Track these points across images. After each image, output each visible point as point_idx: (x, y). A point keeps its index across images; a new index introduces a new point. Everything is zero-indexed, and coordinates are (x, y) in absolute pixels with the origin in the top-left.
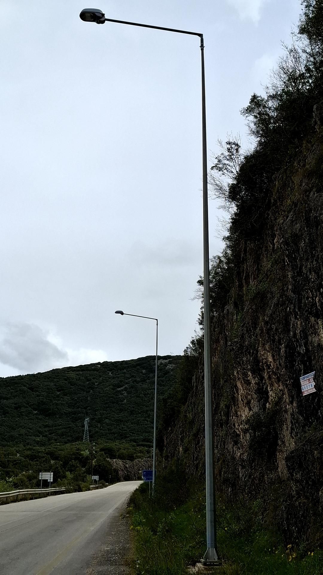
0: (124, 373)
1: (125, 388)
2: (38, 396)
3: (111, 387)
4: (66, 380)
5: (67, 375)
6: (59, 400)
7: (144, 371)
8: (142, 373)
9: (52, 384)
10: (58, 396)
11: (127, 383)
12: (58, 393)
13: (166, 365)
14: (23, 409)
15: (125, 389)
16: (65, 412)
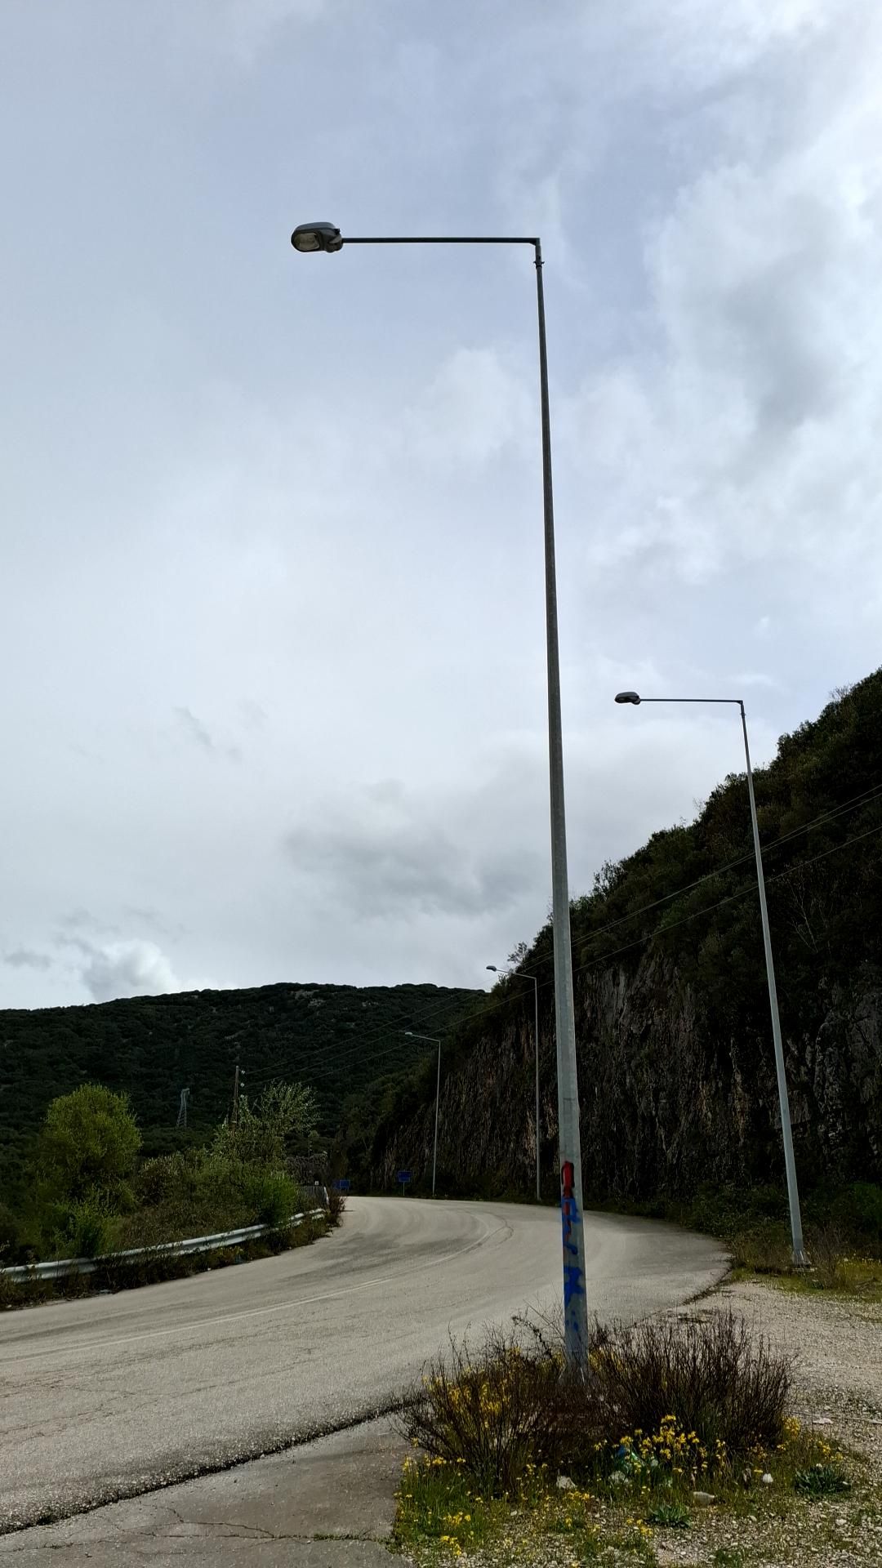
0: (238, 1011)
1: (239, 1036)
2: (89, 1044)
3: (216, 1033)
7: (271, 1009)
8: (268, 1011)
9: (114, 1025)
11: (242, 1028)
13: (308, 1000)
14: (62, 1067)
15: (239, 1039)
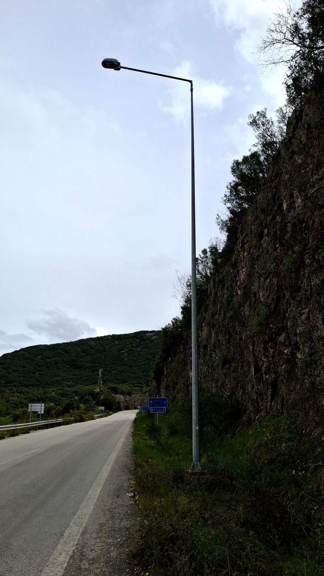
0: (125, 342)
1: (126, 351)
2: (70, 356)
3: (117, 350)
4: (88, 346)
5: (89, 343)
6: (83, 359)
8: (137, 341)
9: (79, 349)
10: (83, 356)
11: (127, 348)
12: (83, 354)
13: (152, 336)
14: (60, 365)
16: (87, 367)
